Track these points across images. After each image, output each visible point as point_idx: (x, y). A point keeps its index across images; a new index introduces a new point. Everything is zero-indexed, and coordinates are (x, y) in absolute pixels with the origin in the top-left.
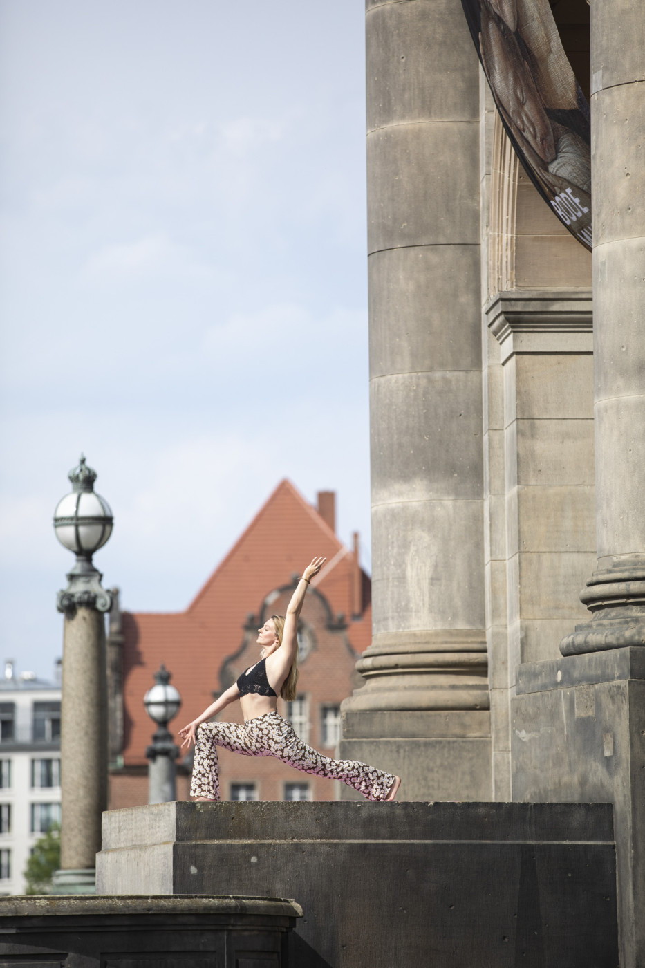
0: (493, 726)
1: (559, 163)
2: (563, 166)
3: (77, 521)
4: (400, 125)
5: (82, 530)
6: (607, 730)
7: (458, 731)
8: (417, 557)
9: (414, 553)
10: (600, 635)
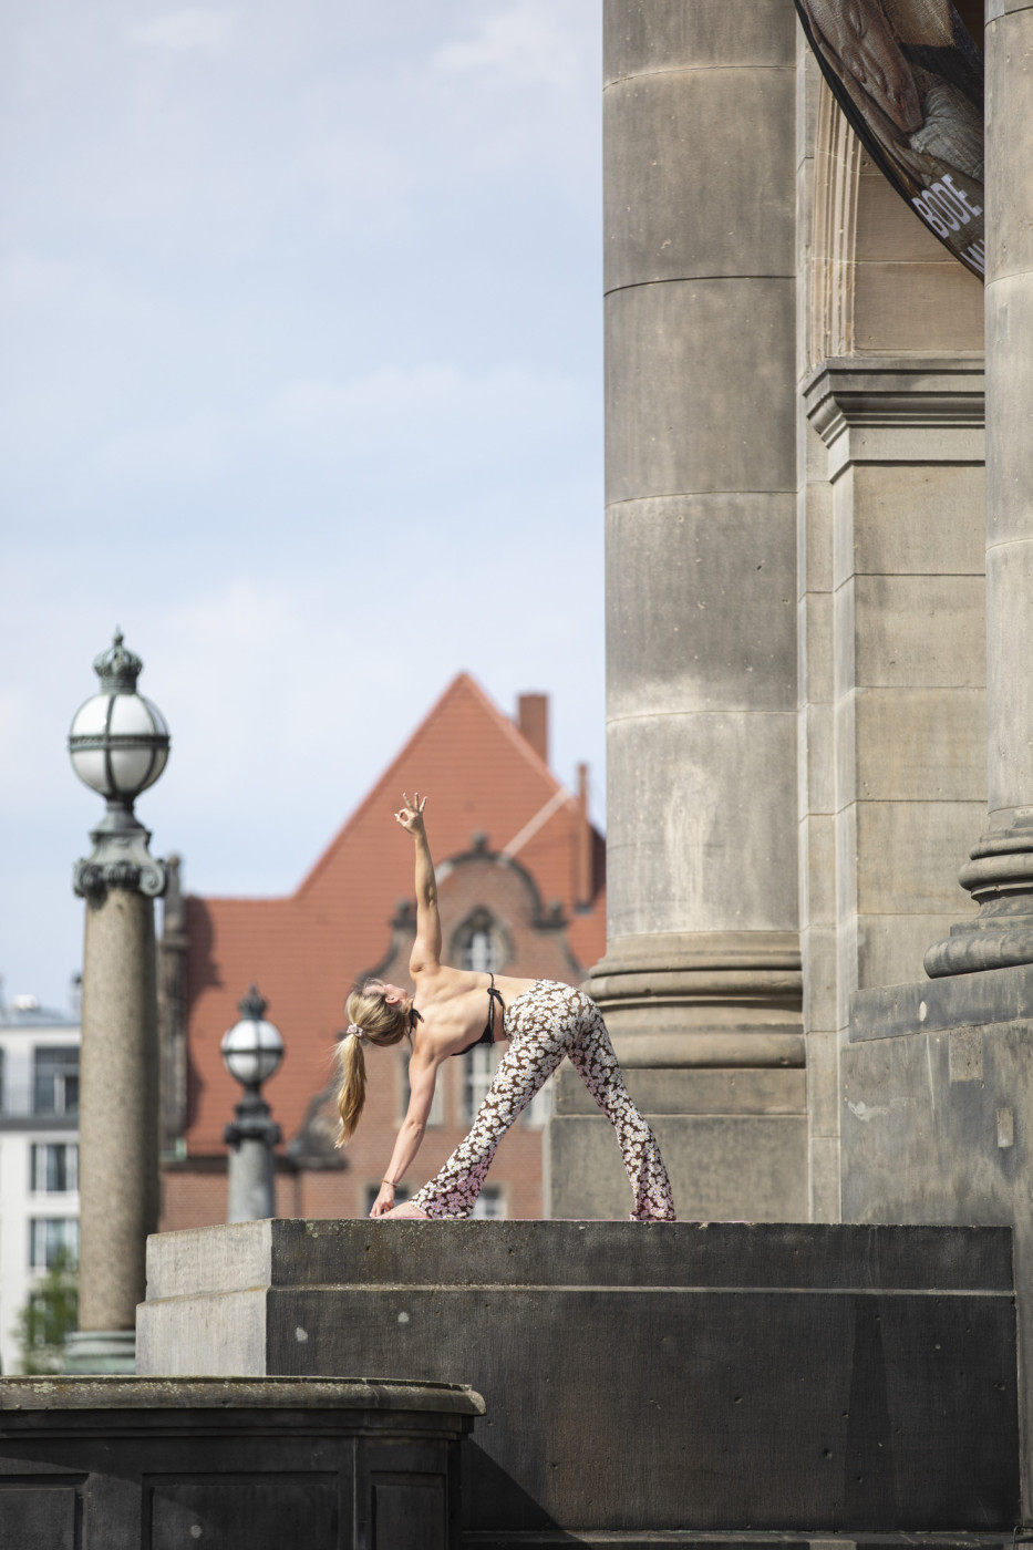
0: (811, 1095)
1: (928, 135)
2: (936, 138)
3: (109, 742)
4: (661, 73)
5: (117, 757)
6: (1004, 1103)
7: (751, 1102)
8: (683, 809)
9: (679, 801)
10: (993, 942)
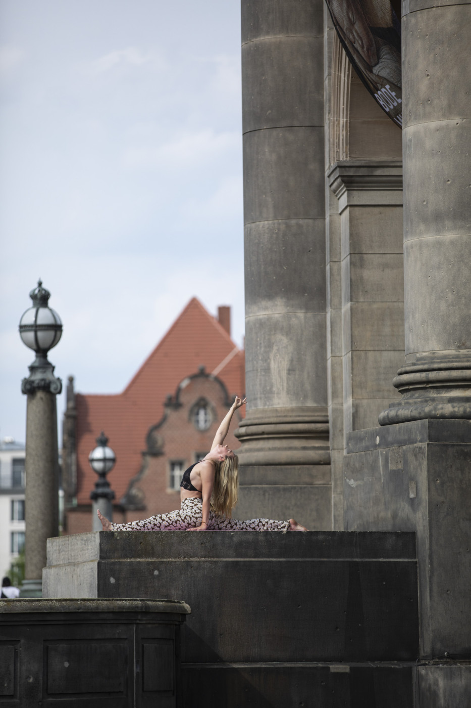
0: (333, 476)
1: (380, 67)
2: (382, 69)
3: (36, 328)
4: (266, 39)
5: (40, 334)
6: (412, 479)
7: (307, 480)
8: (278, 355)
9: (276, 351)
10: (407, 410)
